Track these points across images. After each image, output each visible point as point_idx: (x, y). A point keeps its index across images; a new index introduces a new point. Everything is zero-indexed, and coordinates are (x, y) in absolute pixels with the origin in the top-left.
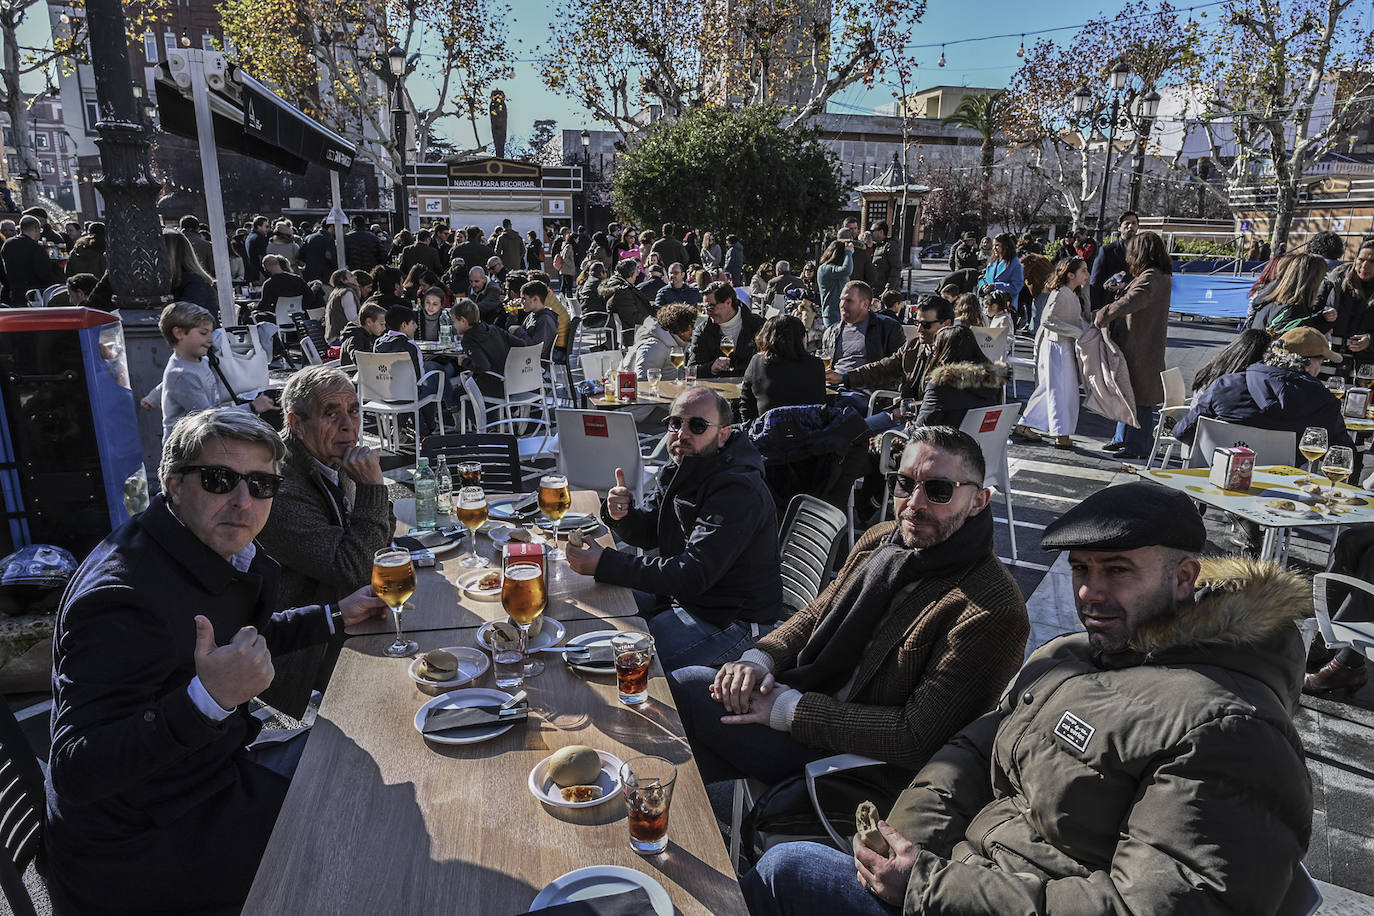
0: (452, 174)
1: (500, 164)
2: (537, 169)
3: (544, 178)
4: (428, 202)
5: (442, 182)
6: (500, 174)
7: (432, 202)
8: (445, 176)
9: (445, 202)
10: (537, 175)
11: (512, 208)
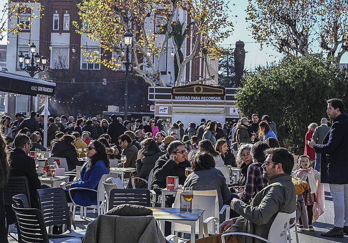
0: (174, 92)
1: (201, 87)
2: (222, 90)
3: (226, 95)
4: (161, 108)
5: (168, 97)
6: (201, 92)
7: (163, 108)
8: (171, 94)
9: (170, 108)
10: (222, 93)
11: (207, 112)
